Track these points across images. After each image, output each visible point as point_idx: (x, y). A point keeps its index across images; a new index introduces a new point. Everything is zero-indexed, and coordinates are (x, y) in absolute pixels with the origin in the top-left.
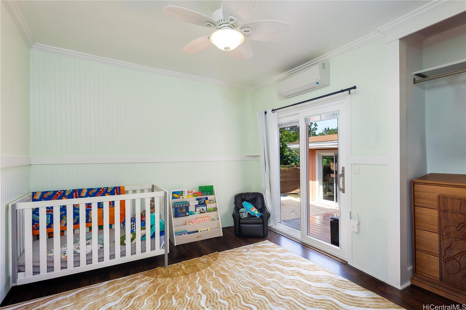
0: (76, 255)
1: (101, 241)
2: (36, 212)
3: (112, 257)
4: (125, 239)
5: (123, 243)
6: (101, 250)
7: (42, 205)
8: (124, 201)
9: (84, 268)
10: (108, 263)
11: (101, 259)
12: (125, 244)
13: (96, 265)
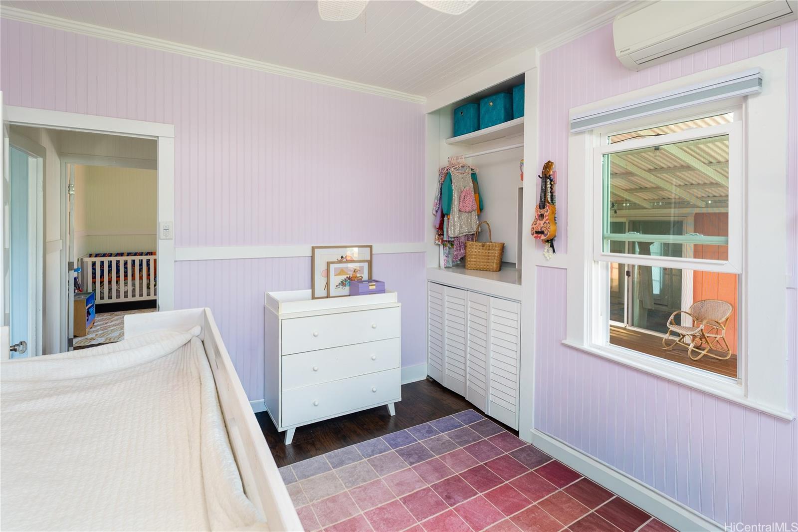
0: (118, 291)
1: (134, 285)
2: (94, 264)
3: (141, 295)
4: (150, 285)
5: (148, 288)
6: (134, 291)
7: (98, 260)
8: (149, 260)
9: (122, 299)
10: (137, 298)
11: (134, 296)
12: (150, 288)
13: (130, 299)
